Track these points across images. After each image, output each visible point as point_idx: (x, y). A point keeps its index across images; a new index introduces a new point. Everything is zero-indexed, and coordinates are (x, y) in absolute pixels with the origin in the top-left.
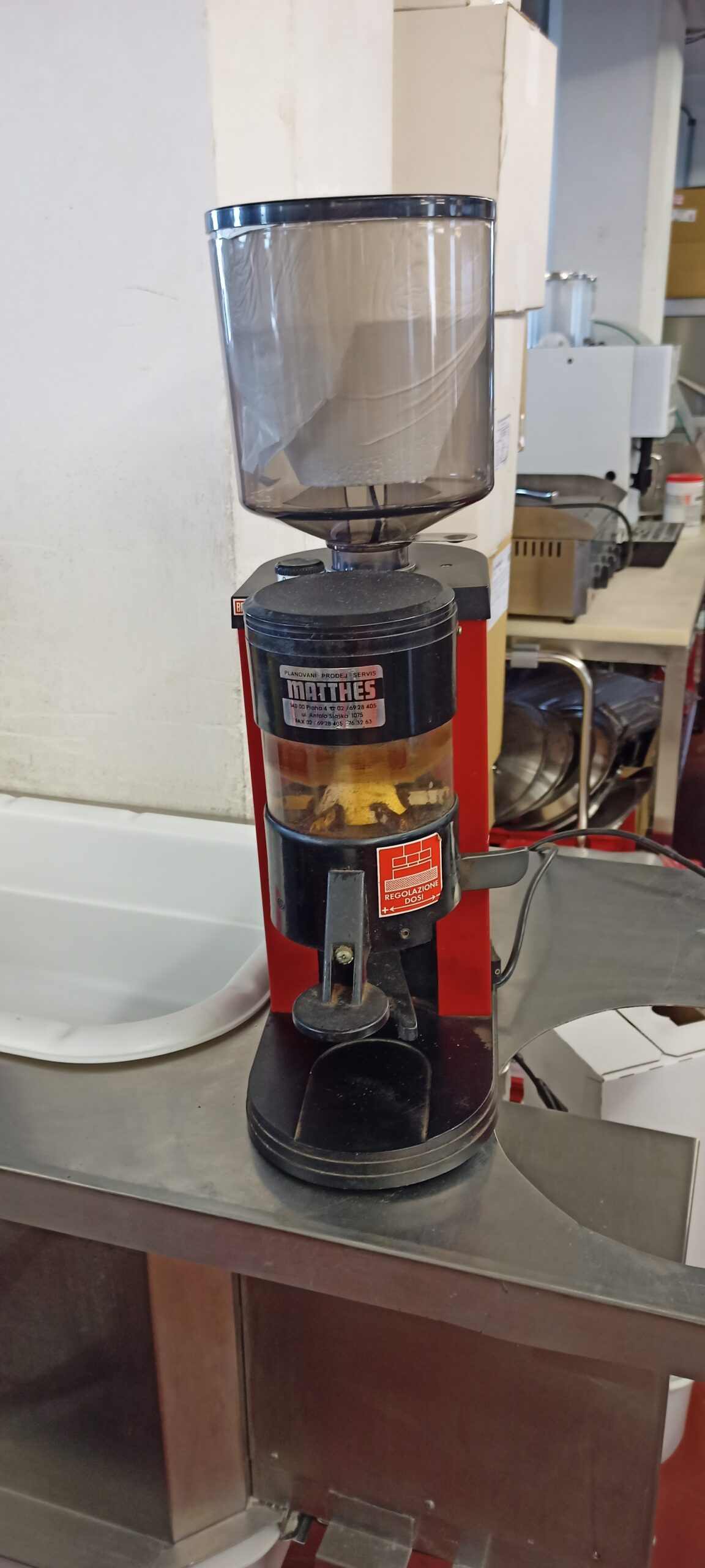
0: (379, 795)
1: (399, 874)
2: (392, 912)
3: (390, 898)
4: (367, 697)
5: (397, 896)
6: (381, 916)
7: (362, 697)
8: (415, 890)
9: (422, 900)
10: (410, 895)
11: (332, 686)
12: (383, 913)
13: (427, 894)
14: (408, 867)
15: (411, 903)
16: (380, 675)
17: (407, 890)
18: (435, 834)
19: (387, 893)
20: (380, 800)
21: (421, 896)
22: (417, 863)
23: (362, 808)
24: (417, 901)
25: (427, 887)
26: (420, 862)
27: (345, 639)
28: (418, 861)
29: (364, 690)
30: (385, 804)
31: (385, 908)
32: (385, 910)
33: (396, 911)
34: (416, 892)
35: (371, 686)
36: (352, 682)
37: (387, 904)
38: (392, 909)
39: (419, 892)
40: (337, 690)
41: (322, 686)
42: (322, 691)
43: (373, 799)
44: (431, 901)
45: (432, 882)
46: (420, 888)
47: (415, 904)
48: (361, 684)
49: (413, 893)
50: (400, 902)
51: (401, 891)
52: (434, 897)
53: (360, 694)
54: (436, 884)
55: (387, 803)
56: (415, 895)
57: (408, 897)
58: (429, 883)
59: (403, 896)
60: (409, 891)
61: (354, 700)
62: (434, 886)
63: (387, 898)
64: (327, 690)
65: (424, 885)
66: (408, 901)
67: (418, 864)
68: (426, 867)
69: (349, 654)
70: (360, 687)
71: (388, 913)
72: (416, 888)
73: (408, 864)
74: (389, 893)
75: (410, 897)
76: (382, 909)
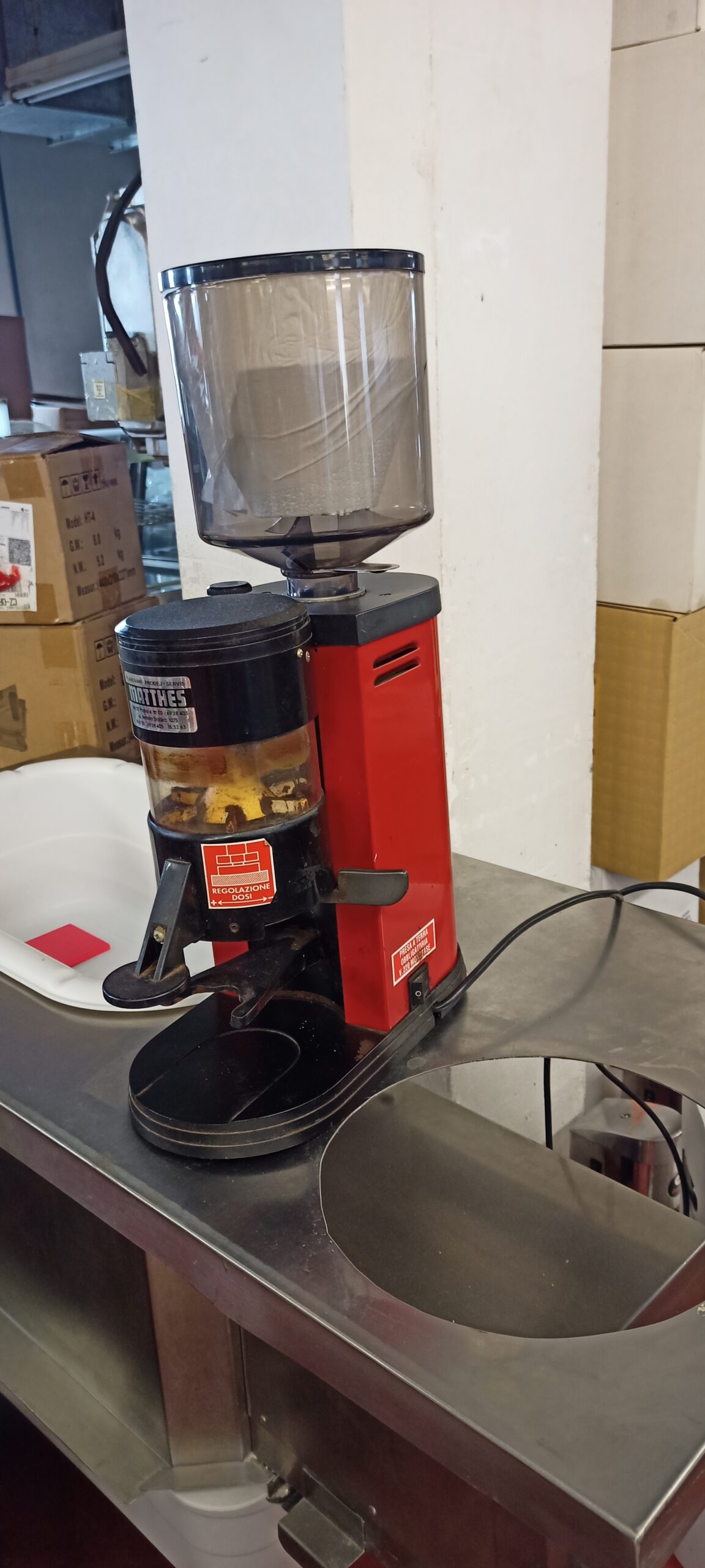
0: (237, 799)
1: (224, 871)
2: (220, 906)
3: (217, 891)
4: (180, 705)
5: (224, 891)
6: (210, 907)
7: (175, 705)
8: (241, 888)
9: (250, 899)
10: (236, 892)
11: (153, 692)
12: (212, 905)
13: (257, 895)
14: (233, 866)
15: (238, 900)
16: (188, 686)
17: (234, 887)
18: (263, 839)
19: (214, 887)
20: (236, 803)
21: (249, 896)
22: (242, 864)
23: (219, 808)
24: (245, 900)
25: (256, 888)
26: (245, 863)
27: (157, 651)
28: (243, 862)
29: (176, 698)
30: (241, 807)
31: (214, 901)
32: (214, 903)
33: (224, 905)
34: (243, 891)
35: (182, 695)
36: (166, 691)
37: (217, 897)
38: (220, 903)
39: (247, 891)
40: (156, 695)
41: (146, 691)
42: (147, 696)
43: (231, 802)
44: (262, 902)
45: (262, 884)
46: (248, 888)
47: (242, 901)
48: (173, 692)
49: (240, 891)
50: (228, 897)
51: (228, 888)
52: (265, 899)
53: (174, 702)
54: (267, 886)
55: (243, 807)
56: (242, 893)
57: (235, 893)
58: (258, 884)
59: (230, 892)
60: (236, 889)
61: (169, 707)
62: (265, 888)
63: (214, 891)
64: (150, 695)
65: (253, 885)
66: (235, 898)
67: (244, 865)
68: (254, 868)
69: (162, 665)
70: (173, 695)
71: (216, 905)
72: (244, 887)
73: (233, 863)
74: (216, 888)
75: (237, 894)
76: (211, 901)
